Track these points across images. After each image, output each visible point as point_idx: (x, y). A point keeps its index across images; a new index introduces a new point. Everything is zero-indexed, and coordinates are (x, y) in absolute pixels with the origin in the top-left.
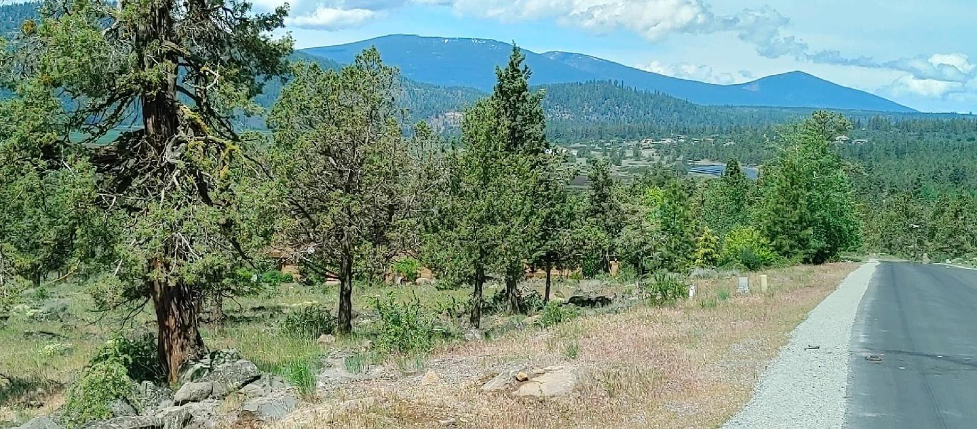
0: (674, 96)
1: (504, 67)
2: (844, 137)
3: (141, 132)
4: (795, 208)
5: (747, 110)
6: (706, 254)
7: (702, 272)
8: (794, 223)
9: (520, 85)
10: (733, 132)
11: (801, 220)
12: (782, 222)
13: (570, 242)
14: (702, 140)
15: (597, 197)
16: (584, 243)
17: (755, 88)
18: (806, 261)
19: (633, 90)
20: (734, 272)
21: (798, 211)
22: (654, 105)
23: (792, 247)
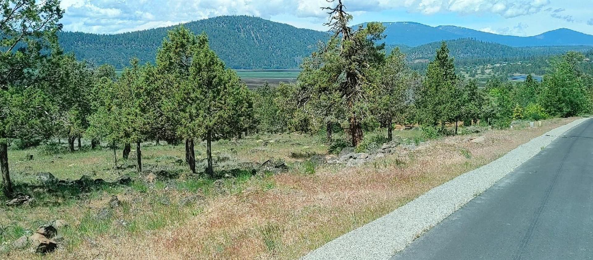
0: (501, 44)
1: (439, 50)
2: (588, 59)
3: (346, 82)
4: (557, 95)
5: (537, 48)
6: (517, 116)
7: (515, 122)
8: (556, 102)
9: (446, 55)
10: (530, 59)
11: (559, 100)
12: (551, 101)
13: (465, 111)
14: (515, 64)
15: (471, 94)
16: (470, 111)
17: (541, 38)
18: (562, 117)
19: (480, 42)
20: (529, 121)
21: (558, 96)
22: (491, 48)
23: (555, 111)
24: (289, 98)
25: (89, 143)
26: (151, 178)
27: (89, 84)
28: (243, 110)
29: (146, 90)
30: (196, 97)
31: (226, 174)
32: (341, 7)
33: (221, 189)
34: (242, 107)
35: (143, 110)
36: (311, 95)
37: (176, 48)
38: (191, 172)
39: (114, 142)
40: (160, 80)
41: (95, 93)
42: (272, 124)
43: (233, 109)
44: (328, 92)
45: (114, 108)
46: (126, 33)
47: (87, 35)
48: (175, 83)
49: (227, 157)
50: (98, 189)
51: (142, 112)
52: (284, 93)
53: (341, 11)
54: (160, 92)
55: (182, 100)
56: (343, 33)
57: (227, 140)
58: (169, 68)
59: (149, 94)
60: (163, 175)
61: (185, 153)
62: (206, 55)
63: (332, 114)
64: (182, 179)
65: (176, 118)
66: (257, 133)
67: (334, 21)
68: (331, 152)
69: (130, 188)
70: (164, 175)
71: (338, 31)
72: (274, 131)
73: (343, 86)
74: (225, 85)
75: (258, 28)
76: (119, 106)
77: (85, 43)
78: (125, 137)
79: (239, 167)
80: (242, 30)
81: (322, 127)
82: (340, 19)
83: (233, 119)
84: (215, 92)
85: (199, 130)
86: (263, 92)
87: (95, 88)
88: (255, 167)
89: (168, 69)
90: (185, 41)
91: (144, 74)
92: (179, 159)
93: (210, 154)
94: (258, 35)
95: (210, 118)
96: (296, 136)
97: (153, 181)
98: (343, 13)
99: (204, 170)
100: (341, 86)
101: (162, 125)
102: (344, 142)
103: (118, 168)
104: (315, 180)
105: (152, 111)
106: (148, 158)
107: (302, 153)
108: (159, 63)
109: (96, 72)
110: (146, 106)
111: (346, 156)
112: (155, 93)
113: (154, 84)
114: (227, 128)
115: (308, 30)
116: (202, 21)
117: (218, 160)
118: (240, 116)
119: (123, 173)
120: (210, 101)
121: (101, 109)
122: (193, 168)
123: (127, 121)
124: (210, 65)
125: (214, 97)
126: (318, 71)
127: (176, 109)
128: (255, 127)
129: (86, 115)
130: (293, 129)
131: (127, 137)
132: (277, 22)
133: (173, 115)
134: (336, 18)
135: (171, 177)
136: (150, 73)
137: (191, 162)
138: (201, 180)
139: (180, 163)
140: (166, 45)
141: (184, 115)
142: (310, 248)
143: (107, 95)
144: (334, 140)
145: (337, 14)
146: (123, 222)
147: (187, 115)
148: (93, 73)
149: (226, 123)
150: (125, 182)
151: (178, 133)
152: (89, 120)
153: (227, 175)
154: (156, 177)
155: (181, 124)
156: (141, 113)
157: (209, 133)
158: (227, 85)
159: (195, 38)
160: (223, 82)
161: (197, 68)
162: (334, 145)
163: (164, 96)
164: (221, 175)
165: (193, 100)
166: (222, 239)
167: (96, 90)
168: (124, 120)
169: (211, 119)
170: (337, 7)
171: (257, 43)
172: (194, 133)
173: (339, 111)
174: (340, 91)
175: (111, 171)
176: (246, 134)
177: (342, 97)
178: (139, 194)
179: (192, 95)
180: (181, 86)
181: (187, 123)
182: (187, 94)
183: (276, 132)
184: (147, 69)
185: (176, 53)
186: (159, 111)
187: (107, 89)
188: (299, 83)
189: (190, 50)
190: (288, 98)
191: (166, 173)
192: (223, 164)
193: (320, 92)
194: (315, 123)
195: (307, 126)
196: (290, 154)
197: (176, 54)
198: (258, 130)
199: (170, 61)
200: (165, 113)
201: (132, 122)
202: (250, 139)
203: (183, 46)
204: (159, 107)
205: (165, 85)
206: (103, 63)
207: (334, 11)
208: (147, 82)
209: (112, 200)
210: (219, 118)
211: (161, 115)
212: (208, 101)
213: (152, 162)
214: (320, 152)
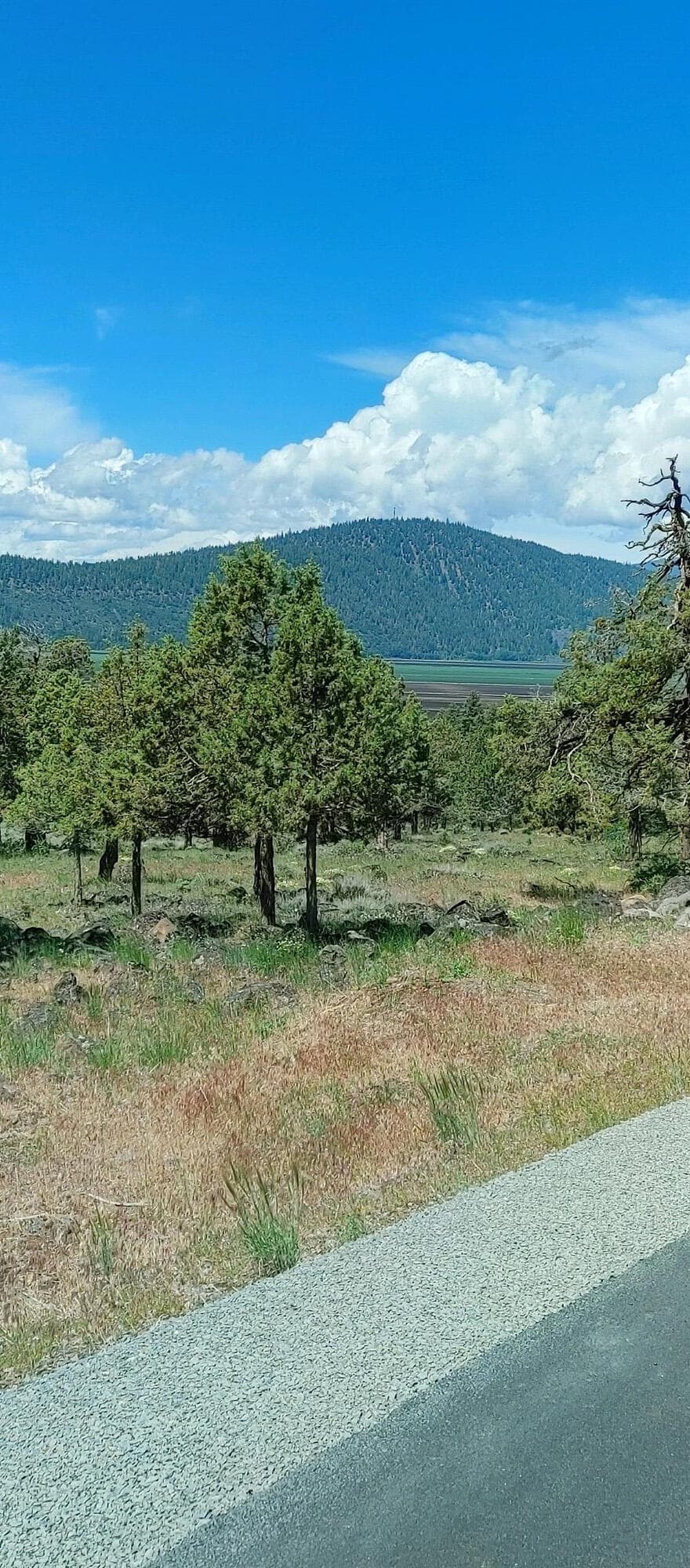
3: (686, 700)
24: (528, 740)
25: (18, 836)
26: (164, 932)
27: (26, 686)
28: (402, 765)
29: (159, 706)
30: (285, 728)
31: (353, 932)
32: (678, 499)
33: (337, 969)
34: (400, 759)
35: (152, 758)
36: (588, 733)
37: (241, 601)
38: (264, 920)
39: (77, 835)
40: (196, 680)
41: (38, 709)
42: (485, 804)
43: (376, 763)
44: (633, 726)
45: (81, 748)
46: (124, 559)
47: (32, 562)
48: (233, 690)
49: (359, 886)
50: (32, 955)
51: (147, 762)
52: (516, 724)
53: (678, 510)
54: (194, 711)
55: (248, 734)
56: (682, 570)
57: (360, 843)
58: (221, 652)
59: (166, 716)
60: (194, 924)
61: (253, 871)
62: (315, 621)
63: (642, 784)
64: (238, 938)
65: (231, 780)
66: (444, 827)
67: (659, 535)
68: (635, 887)
69: (108, 955)
70: (197, 926)
71: (669, 563)
72: (490, 825)
73: (675, 709)
74: (358, 699)
75: (458, 553)
76: (95, 744)
77: (25, 583)
78: (103, 823)
79: (387, 915)
80: (417, 557)
81: (615, 819)
82: (676, 531)
83: (375, 788)
84: (332, 718)
85: (287, 812)
86: (465, 721)
87: (38, 697)
88: (430, 917)
89: (218, 653)
90: (262, 583)
91: (158, 665)
92: (238, 886)
93: (314, 877)
94: (458, 571)
95: (316, 785)
96: (546, 841)
97: (166, 941)
98: (683, 515)
99: (298, 917)
100: (670, 711)
101: (196, 797)
102: (673, 862)
103: (87, 902)
104: (588, 961)
105: (173, 760)
106: (162, 882)
107: (559, 885)
108: (196, 638)
109: (45, 656)
110: (158, 748)
111: (677, 899)
112: (183, 715)
113: (183, 691)
114: (358, 812)
115: (589, 560)
116: (314, 533)
117: (337, 894)
118: (393, 779)
119: (96, 915)
120: (320, 739)
121: (50, 750)
122: (269, 912)
123: (110, 784)
124: (323, 646)
125: (331, 730)
126: (609, 667)
127: (232, 756)
128: (439, 810)
129: (14, 764)
130: (537, 820)
131: (109, 825)
132: (508, 537)
133: (223, 771)
134: (663, 528)
135: (213, 932)
136: (173, 664)
137: (266, 895)
138: (286, 944)
139: (240, 897)
140: (216, 594)
141: (251, 773)
142: (551, 1144)
143: (66, 715)
144: (648, 853)
145: (667, 519)
146: (83, 1041)
147: (259, 772)
148: (36, 660)
149: (358, 798)
150: (98, 938)
151: (234, 818)
152: (20, 776)
153: (354, 935)
154: (176, 929)
155: (243, 797)
156: (146, 764)
157: (312, 823)
158: (363, 699)
159: (288, 577)
160: (354, 691)
161: (291, 653)
162: (645, 869)
163: (205, 723)
164: (338, 934)
165: (275, 734)
166: (327, 1104)
167: (40, 701)
168: (105, 780)
169: (320, 786)
170: (667, 500)
171: (455, 591)
172: (275, 821)
173: (665, 776)
174: (668, 723)
175: (67, 910)
176: (415, 830)
177: (671, 740)
178: (129, 971)
179: (275, 723)
180: (247, 698)
181: (257, 795)
182: (260, 719)
183: (493, 827)
184: (165, 653)
185: (239, 614)
186: (190, 761)
187: (68, 701)
188: (558, 699)
189: (273, 607)
190: (524, 737)
191: (202, 920)
192: (347, 904)
193: (613, 724)
194: (595, 808)
195: (573, 814)
196: (526, 889)
197: (240, 616)
198: (446, 819)
199: (223, 635)
200: (205, 767)
201: (122, 787)
202: (423, 842)
203: (257, 595)
204: (192, 751)
205: (207, 696)
206: (62, 633)
207: (658, 511)
208: (163, 685)
209: (63, 984)
210: (340, 785)
211: (196, 771)
212: (314, 740)
213: (169, 891)
214: (607, 886)
